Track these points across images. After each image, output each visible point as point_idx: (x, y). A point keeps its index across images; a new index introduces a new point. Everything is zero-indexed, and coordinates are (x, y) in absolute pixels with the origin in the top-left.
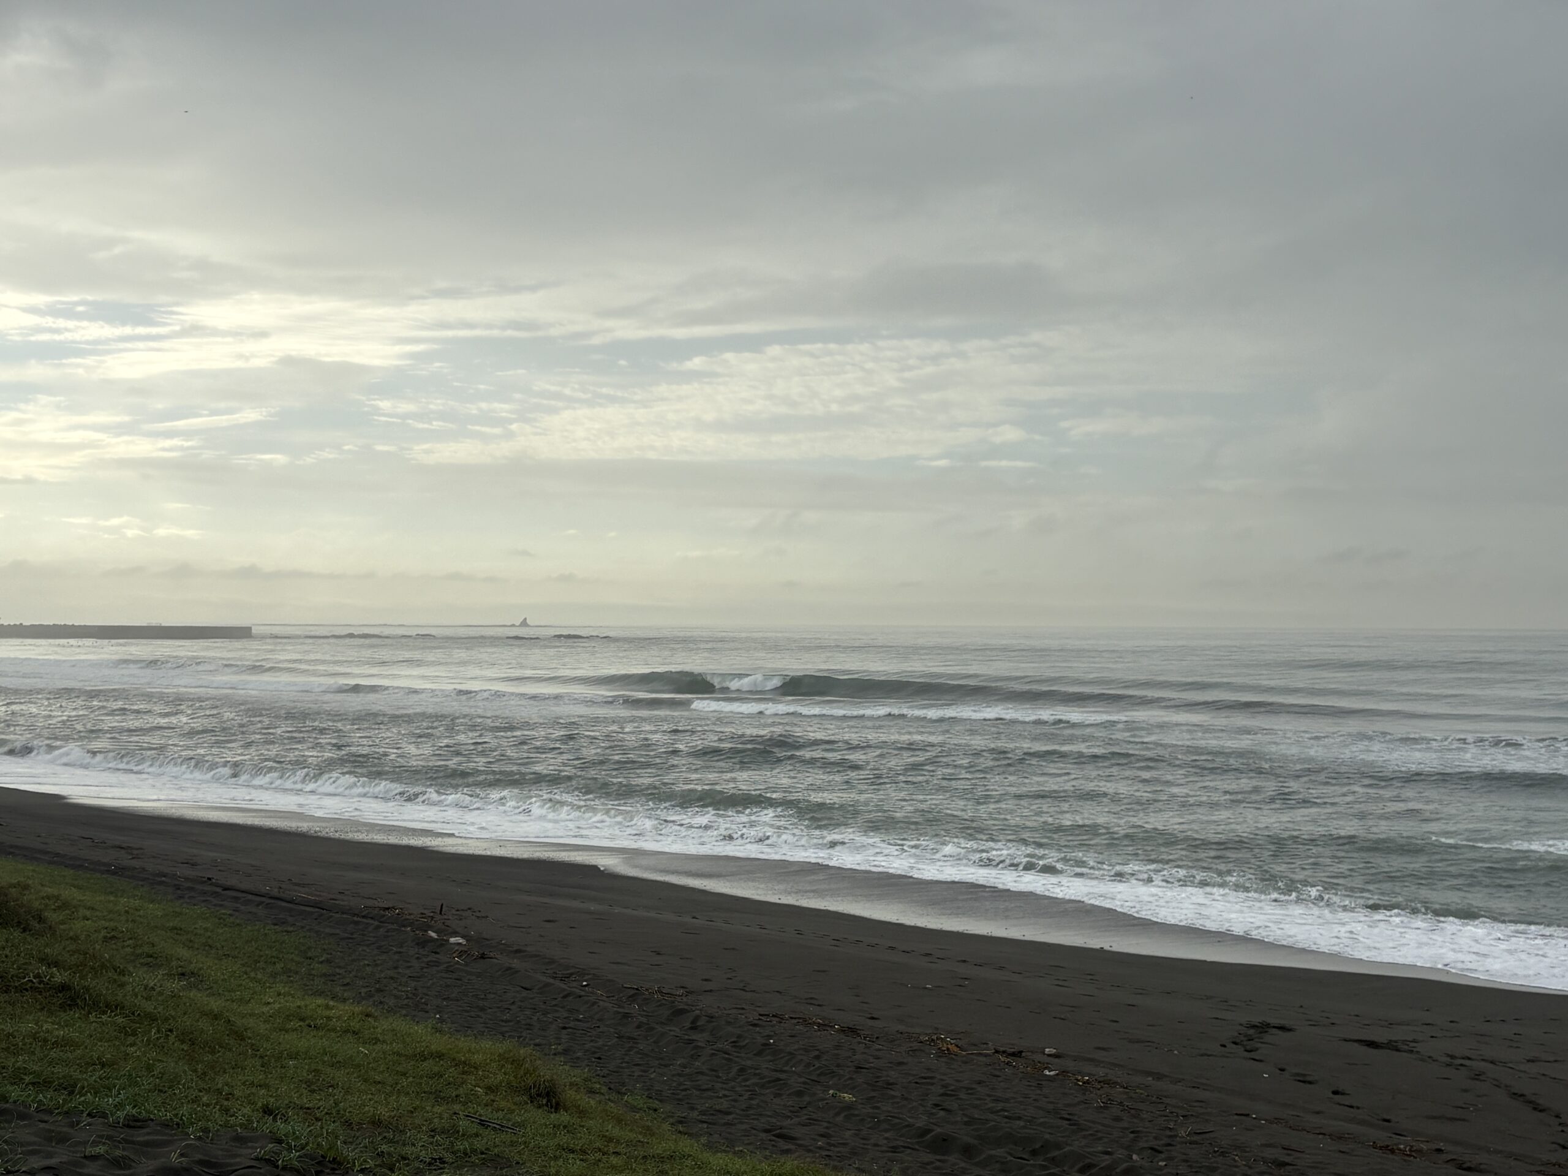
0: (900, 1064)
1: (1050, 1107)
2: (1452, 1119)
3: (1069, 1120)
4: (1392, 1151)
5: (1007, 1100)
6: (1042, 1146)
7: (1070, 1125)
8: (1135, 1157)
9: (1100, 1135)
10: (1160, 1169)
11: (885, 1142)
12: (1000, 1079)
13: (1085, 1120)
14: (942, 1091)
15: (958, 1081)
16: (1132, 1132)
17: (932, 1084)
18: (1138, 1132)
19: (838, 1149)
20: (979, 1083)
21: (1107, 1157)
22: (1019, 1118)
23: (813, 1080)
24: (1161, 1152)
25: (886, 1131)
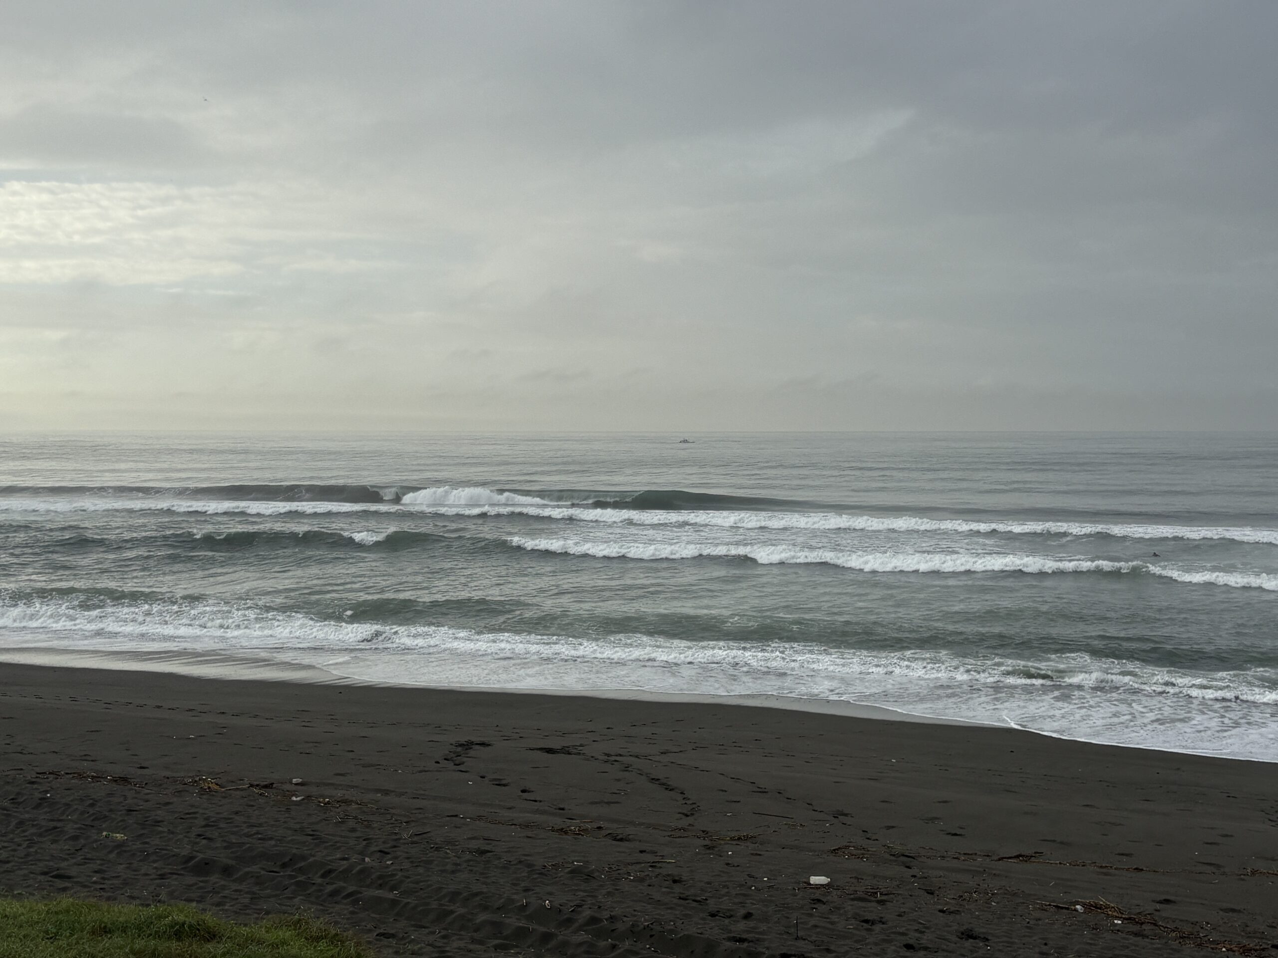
0: (168, 804)
1: (298, 826)
2: (609, 803)
3: (313, 835)
4: (566, 833)
5: (260, 825)
6: (291, 860)
7: (313, 839)
8: (367, 859)
9: (338, 845)
10: (388, 866)
11: (154, 871)
12: (255, 808)
13: (326, 835)
14: (204, 823)
15: (218, 813)
16: (364, 840)
17: (196, 818)
18: (370, 839)
19: (110, 882)
20: (237, 813)
21: (345, 862)
22: (271, 839)
23: (87, 825)
24: (388, 853)
25: (155, 861)
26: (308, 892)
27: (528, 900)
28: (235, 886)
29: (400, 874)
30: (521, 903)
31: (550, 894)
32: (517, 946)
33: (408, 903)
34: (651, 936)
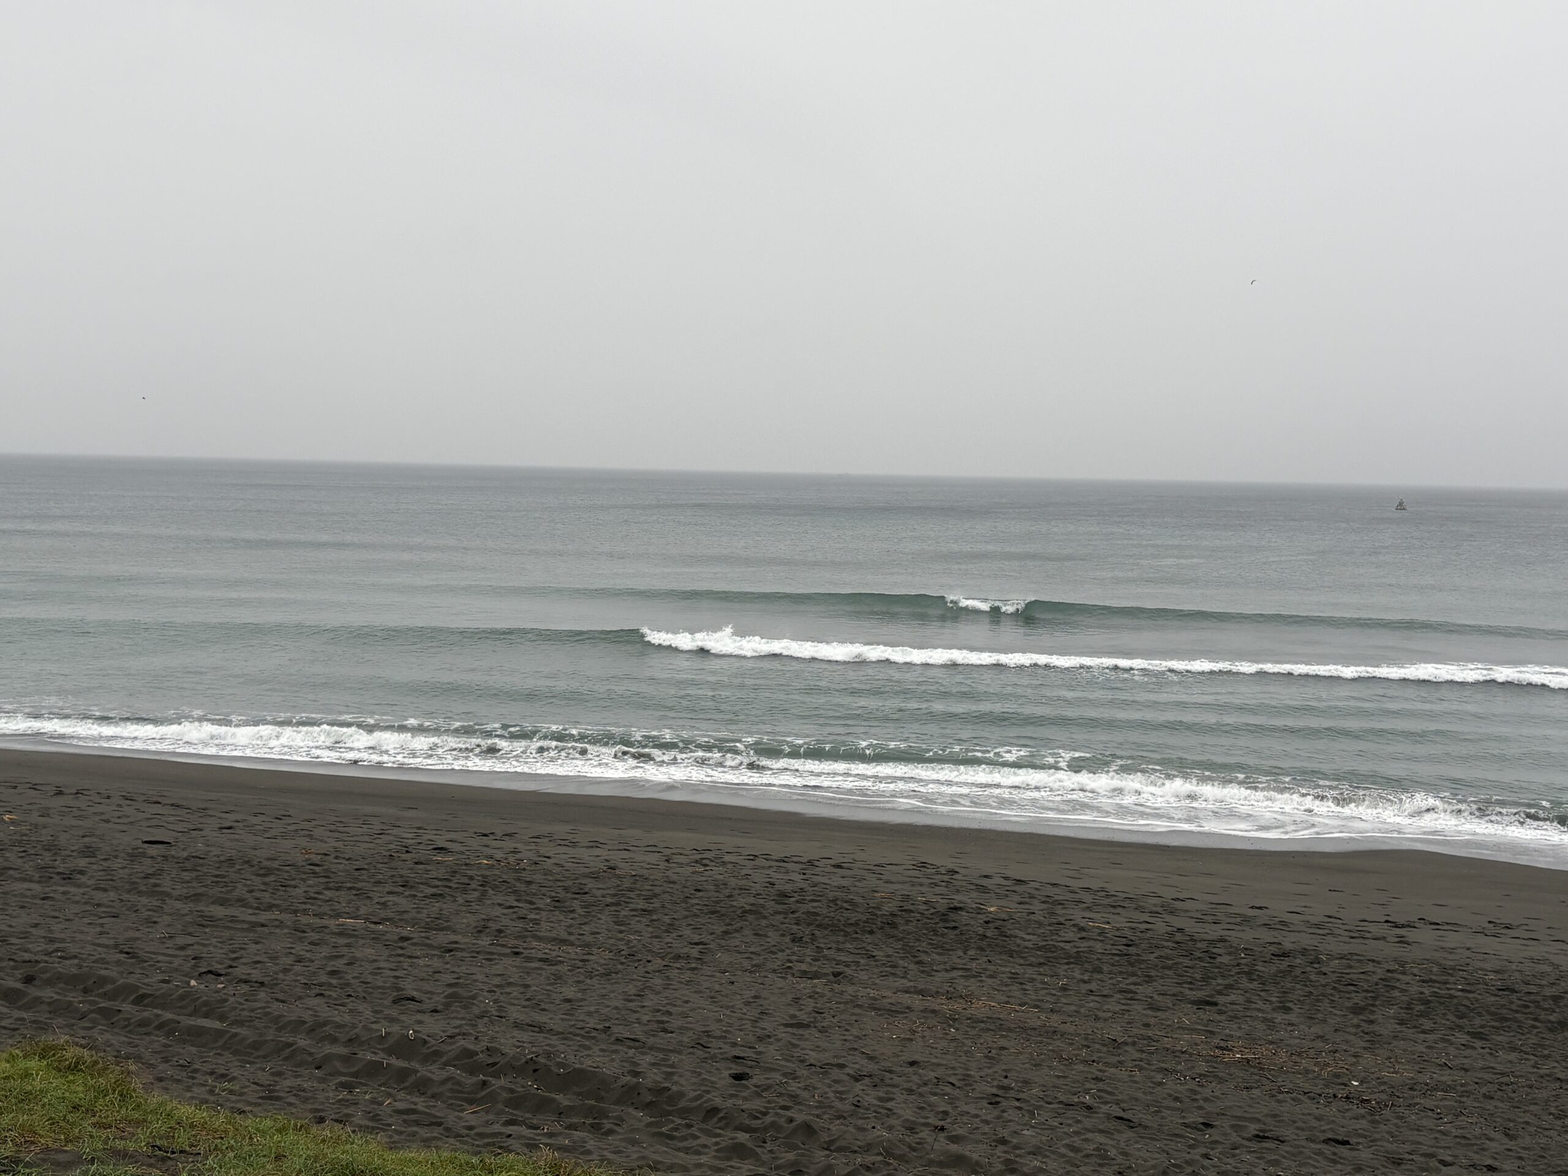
3: (127, 953)
5: (63, 941)
6: (95, 982)
8: (193, 983)
9: (159, 965)
10: (218, 991)
12: (58, 920)
13: (147, 952)
15: (10, 926)
18: (202, 958)
20: (36, 926)
21: (164, 985)
22: (75, 957)
24: (220, 975)
26: (112, 1021)
27: (387, 1030)
28: (17, 1014)
29: (232, 999)
30: (380, 1033)
31: (420, 1022)
32: (366, 1085)
33: (236, 1035)
34: (535, 1071)
